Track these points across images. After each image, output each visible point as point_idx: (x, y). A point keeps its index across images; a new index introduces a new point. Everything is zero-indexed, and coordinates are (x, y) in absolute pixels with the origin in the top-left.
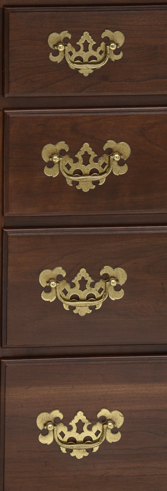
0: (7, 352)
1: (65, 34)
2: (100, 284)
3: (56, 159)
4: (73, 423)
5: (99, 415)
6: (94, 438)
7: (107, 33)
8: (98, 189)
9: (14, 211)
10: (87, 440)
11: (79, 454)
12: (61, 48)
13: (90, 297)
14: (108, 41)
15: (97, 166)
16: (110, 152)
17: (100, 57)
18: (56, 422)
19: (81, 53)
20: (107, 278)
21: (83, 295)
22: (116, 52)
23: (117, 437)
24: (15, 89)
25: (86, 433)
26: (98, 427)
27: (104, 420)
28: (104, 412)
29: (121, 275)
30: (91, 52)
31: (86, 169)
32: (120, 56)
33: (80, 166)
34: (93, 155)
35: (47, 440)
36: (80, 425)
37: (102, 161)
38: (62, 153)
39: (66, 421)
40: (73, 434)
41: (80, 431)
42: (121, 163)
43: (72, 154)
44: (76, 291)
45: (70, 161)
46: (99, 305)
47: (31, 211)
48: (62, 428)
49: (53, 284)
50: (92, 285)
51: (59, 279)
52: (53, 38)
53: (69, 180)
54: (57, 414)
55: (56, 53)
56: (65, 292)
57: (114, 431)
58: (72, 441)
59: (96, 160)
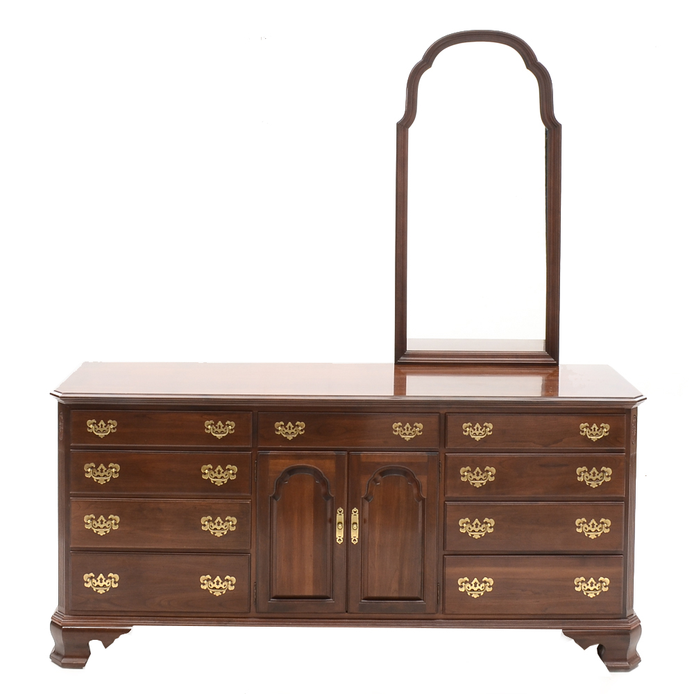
0: (446, 553)
1: (470, 424)
2: (484, 526)
3: (466, 474)
4: (473, 583)
5: (483, 580)
6: (481, 589)
7: (486, 424)
8: (483, 487)
9: (449, 495)
10: (479, 590)
11: (475, 596)
12: (468, 429)
13: (480, 531)
14: (486, 427)
15: (482, 477)
16: (488, 471)
17: (483, 433)
18: (466, 582)
19: (476, 431)
20: (486, 523)
21: (477, 530)
22: (490, 431)
23: (491, 589)
24: (450, 446)
25: (478, 587)
26: (483, 585)
27: (485, 582)
28: (485, 579)
29: (492, 522)
30: (480, 431)
31: (478, 478)
32: (491, 433)
33: (475, 477)
34: (481, 472)
35: (462, 590)
36: (476, 584)
37: (484, 475)
38: (468, 471)
39: (470, 582)
40: (473, 587)
41: (475, 586)
42: (492, 476)
43: (472, 472)
44: (474, 528)
45: (471, 475)
46: (483, 534)
47: (456, 495)
48: (468, 585)
49: (465, 525)
50: (480, 526)
51: (467, 523)
52: (465, 425)
53: (471, 482)
54: (466, 579)
55: (466, 431)
56: (470, 528)
57: (489, 587)
58: (472, 590)
59: (482, 474)
